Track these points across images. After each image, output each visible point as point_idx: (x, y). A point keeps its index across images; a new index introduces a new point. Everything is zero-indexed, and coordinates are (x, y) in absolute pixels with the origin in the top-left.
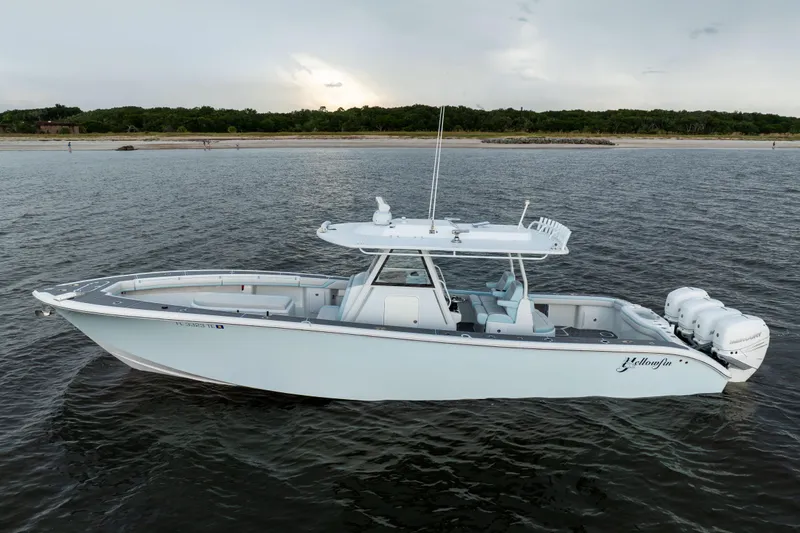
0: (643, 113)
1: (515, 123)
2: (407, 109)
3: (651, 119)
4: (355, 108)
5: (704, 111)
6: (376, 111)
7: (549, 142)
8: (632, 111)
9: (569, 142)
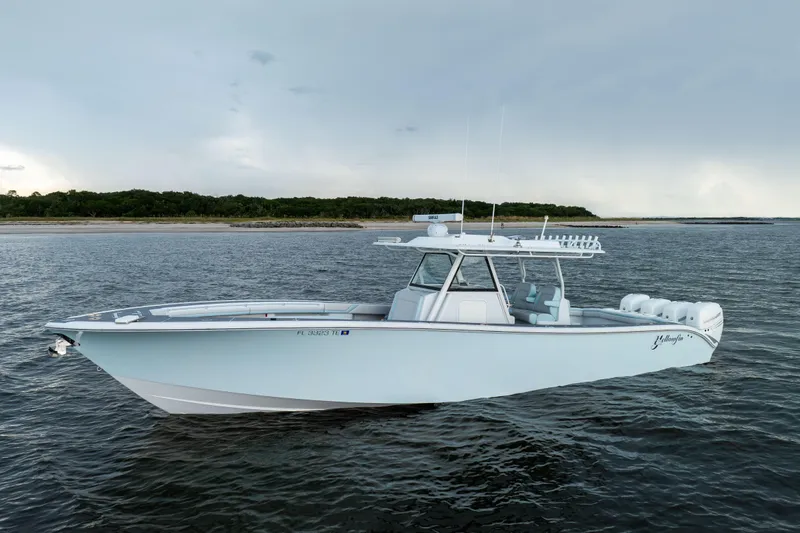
0: (371, 200)
1: (247, 209)
2: (124, 194)
3: (381, 205)
4: (58, 193)
5: (424, 198)
6: (86, 197)
7: (301, 225)
8: (360, 199)
9: (320, 225)
